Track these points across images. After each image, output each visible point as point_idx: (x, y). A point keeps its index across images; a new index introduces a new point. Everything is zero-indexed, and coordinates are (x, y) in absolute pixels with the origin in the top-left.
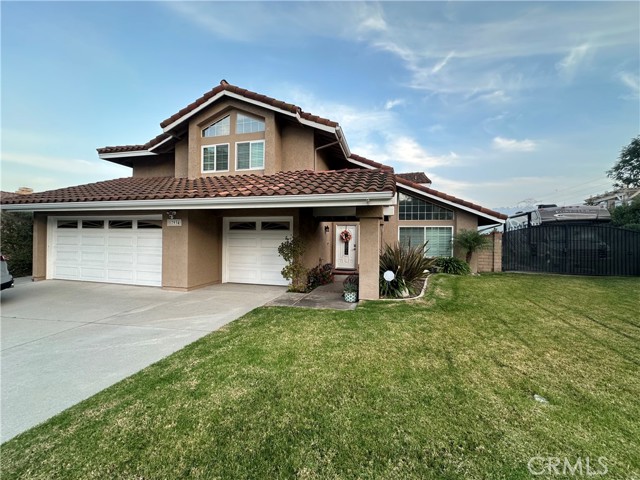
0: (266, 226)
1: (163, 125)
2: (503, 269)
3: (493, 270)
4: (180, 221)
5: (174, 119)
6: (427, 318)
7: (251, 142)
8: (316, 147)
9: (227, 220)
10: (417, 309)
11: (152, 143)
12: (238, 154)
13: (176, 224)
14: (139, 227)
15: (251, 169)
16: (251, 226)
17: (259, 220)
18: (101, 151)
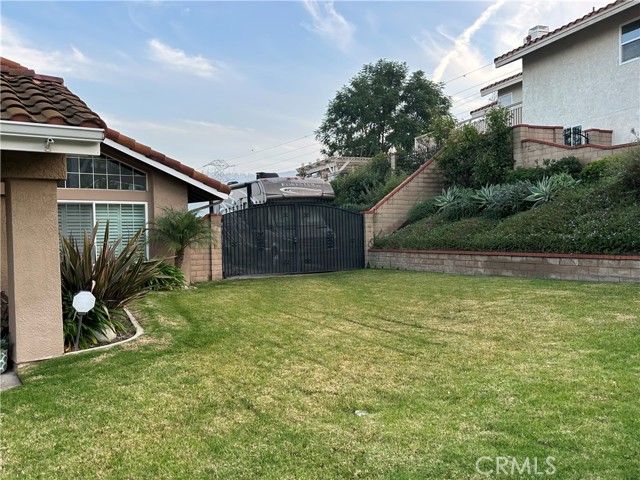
2: (225, 275)
3: (210, 277)
6: (178, 364)
10: (150, 355)
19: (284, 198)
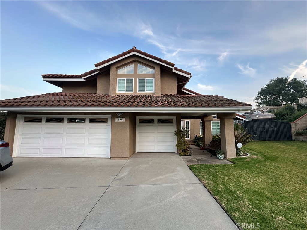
0: (160, 121)
1: (97, 65)
4: (124, 119)
5: (104, 63)
7: (146, 79)
8: (177, 83)
9: (138, 118)
11: (86, 74)
12: (139, 84)
13: (121, 121)
14: (90, 122)
15: (146, 92)
16: (152, 121)
17: (156, 118)
18: (44, 76)
19: (258, 119)
